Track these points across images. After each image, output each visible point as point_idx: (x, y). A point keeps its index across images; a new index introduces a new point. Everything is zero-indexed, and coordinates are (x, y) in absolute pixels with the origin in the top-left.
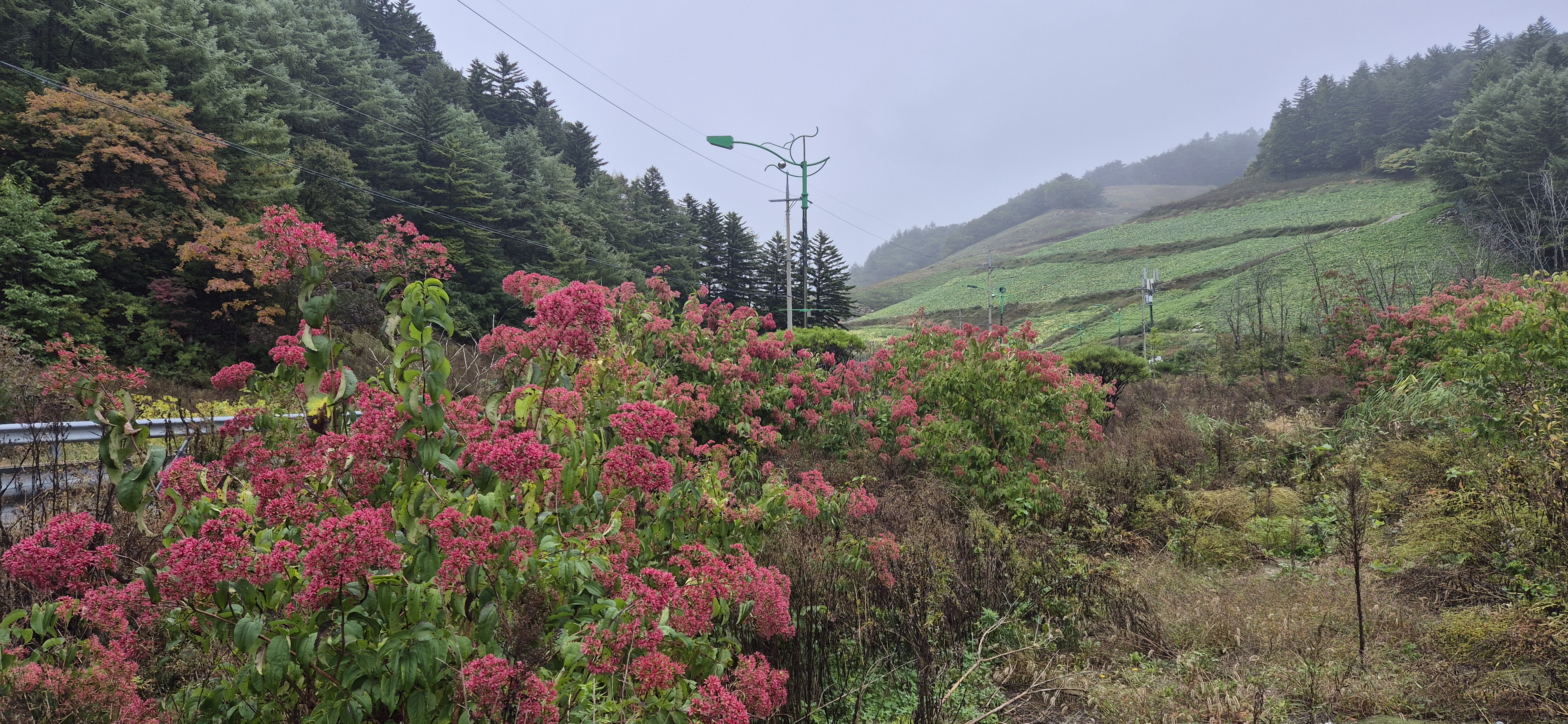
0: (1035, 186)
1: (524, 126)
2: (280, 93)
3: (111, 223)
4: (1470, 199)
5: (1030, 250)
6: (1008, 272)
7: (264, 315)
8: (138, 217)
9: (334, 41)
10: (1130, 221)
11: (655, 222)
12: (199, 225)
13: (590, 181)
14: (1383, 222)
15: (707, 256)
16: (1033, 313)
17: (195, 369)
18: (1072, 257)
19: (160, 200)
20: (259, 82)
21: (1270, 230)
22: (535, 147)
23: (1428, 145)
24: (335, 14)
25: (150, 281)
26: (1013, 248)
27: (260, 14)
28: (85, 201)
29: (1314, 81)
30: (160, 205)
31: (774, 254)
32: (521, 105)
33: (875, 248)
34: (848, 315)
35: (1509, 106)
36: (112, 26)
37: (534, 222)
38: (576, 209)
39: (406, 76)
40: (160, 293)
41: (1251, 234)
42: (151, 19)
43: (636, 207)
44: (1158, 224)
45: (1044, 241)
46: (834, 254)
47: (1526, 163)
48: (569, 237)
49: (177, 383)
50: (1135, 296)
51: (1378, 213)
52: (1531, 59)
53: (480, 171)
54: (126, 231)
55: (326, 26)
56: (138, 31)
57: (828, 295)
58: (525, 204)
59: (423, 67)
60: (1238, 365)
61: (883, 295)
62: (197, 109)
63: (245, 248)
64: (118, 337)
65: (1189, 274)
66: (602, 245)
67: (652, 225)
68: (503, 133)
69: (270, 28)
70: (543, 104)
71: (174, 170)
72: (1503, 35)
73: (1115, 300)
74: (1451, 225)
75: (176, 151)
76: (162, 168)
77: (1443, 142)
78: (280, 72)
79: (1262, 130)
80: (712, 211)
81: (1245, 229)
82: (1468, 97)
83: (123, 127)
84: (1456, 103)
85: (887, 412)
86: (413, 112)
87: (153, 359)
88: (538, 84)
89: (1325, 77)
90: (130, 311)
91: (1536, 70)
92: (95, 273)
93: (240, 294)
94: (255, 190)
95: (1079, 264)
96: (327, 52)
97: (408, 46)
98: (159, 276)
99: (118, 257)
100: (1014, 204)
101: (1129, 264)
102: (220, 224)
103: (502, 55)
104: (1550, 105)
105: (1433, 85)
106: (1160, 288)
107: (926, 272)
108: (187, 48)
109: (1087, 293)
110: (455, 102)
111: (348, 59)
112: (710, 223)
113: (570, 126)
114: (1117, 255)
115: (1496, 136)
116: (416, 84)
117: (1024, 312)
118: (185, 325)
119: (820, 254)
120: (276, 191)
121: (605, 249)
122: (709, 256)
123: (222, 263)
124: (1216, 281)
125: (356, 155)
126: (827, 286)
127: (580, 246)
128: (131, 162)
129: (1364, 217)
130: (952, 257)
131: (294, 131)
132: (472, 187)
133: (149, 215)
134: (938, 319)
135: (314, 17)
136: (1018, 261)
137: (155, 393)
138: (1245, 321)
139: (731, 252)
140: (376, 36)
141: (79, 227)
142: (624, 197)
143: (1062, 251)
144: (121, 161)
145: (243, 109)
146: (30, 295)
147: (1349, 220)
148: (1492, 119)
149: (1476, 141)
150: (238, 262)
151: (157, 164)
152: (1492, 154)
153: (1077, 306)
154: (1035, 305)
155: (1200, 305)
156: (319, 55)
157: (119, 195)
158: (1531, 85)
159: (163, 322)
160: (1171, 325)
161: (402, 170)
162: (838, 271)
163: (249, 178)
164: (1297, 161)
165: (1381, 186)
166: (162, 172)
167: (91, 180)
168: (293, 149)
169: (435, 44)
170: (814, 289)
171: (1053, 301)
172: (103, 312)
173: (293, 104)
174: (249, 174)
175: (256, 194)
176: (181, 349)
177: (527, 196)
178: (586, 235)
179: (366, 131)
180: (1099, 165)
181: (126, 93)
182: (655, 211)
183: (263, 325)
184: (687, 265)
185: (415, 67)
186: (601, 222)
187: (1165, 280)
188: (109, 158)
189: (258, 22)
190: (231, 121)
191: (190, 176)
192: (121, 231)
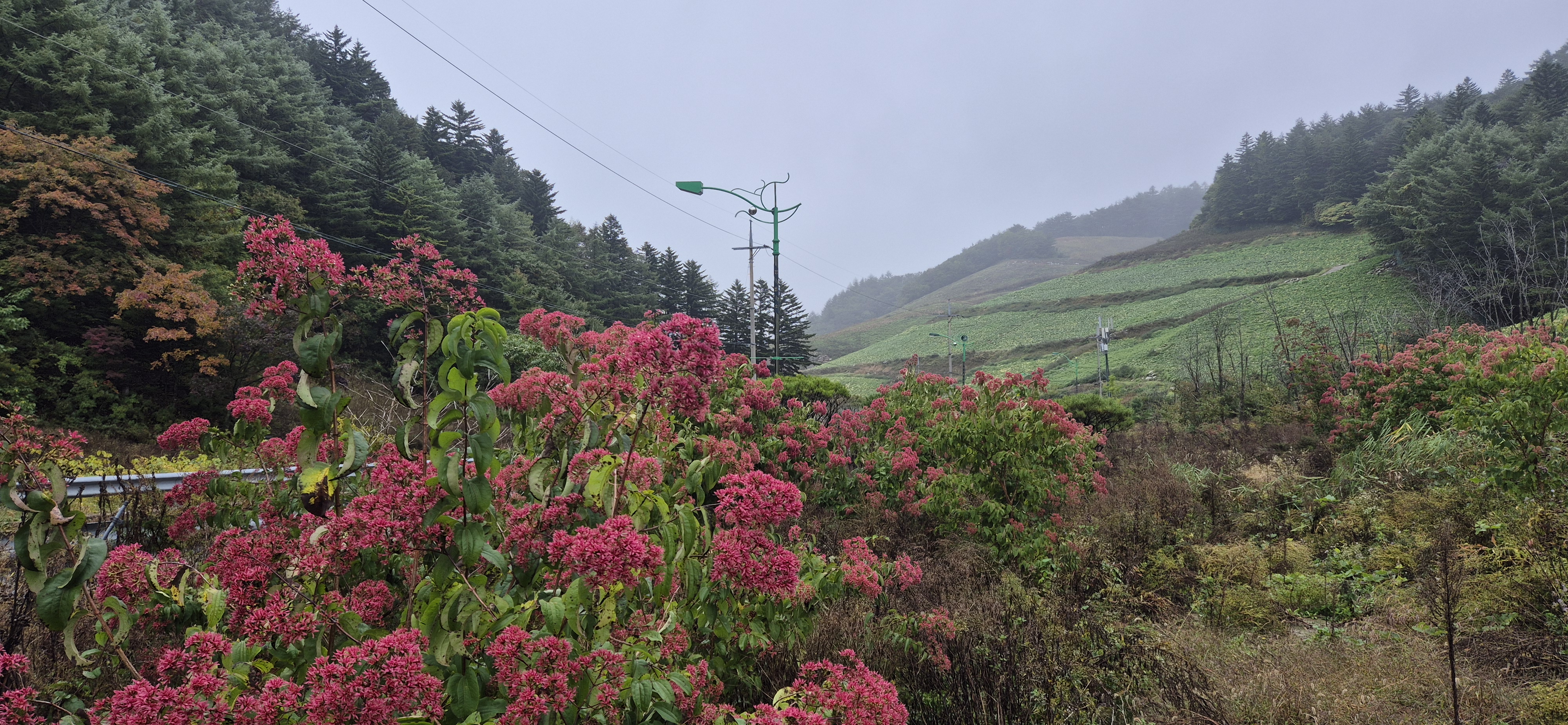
0: (989, 237)
1: (480, 173)
2: (228, 138)
3: (45, 270)
4: (1407, 252)
5: (984, 300)
6: (965, 321)
7: (207, 365)
8: (76, 265)
9: (285, 87)
10: (1082, 271)
11: (614, 268)
12: (140, 272)
13: (548, 229)
14: (1324, 273)
15: (666, 305)
16: (989, 361)
17: (130, 422)
18: (1026, 306)
19: (99, 247)
20: (207, 127)
21: (1217, 281)
22: (491, 194)
23: (1365, 199)
24: (287, 60)
25: (85, 331)
26: (968, 297)
27: (209, 59)
28: (19, 247)
29: (1255, 136)
30: (98, 252)
31: (734, 302)
32: (477, 153)
33: (832, 297)
34: (807, 363)
35: (1442, 161)
36: (53, 69)
37: (490, 270)
38: (533, 257)
39: (359, 123)
40: (96, 343)
41: (1198, 284)
42: (94, 63)
43: (593, 255)
44: (1108, 274)
45: (998, 290)
46: (793, 302)
47: (1460, 216)
48: (525, 284)
49: (111, 437)
50: (1089, 345)
51: (1319, 265)
52: (1461, 117)
53: (434, 218)
54: (62, 278)
55: (278, 72)
56: (80, 74)
57: (788, 344)
58: (481, 251)
59: (377, 114)
60: (1199, 413)
61: (842, 344)
62: (141, 153)
63: (188, 296)
64: (49, 389)
65: (1140, 323)
66: (559, 293)
67: (611, 273)
68: (458, 181)
69: (219, 73)
70: (500, 151)
71: (114, 215)
72: (1431, 94)
73: (1069, 349)
74: (1389, 276)
75: (117, 196)
76: (101, 212)
77: (1380, 196)
78: (230, 117)
79: (1205, 183)
80: (671, 259)
81: (1193, 279)
82: (1401, 153)
83: (62, 171)
84: (1391, 159)
85: (885, 464)
86: (366, 159)
87: (86, 411)
88: (494, 132)
89: (1265, 133)
90: (63, 361)
91: (1466, 128)
92: (27, 321)
93: (181, 343)
94: (200, 236)
95: (1033, 313)
96: (279, 97)
97: (361, 93)
98: (95, 325)
99: (53, 306)
101: (1081, 313)
102: (162, 271)
103: (458, 103)
104: (1481, 161)
105: (1367, 142)
106: (1114, 337)
107: (883, 320)
108: (132, 92)
109: (1041, 341)
110: (409, 149)
111: (299, 106)
112: (669, 271)
113: (527, 174)
114: (1070, 304)
115: (1431, 190)
116: (370, 131)
117: (981, 361)
118: (121, 376)
119: (779, 302)
120: (222, 237)
121: (563, 297)
122: (668, 305)
123: (163, 311)
124: (1167, 330)
125: (307, 202)
126: (787, 334)
127: (537, 294)
128: (70, 207)
129: (1306, 268)
130: (908, 306)
131: (241, 177)
132: (426, 235)
133: (87, 262)
134: (896, 367)
135: (265, 62)
136: (973, 310)
137: (88, 450)
138: (1204, 371)
139: (689, 301)
140: (328, 82)
141: (12, 274)
142: (581, 245)
143: (1017, 301)
144: (60, 206)
145: (189, 153)
147: (1292, 271)
148: (1426, 174)
149: (1411, 195)
150: (180, 310)
151: (97, 209)
152: (1427, 207)
153: (1033, 354)
154: (992, 353)
155: (1152, 354)
156: (270, 100)
157: (55, 241)
158: (1462, 142)
159: (97, 372)
160: (1125, 373)
161: (354, 217)
162: (798, 319)
163: (194, 224)
164: (1241, 214)
165: (1321, 239)
166: (101, 217)
167: (26, 226)
168: (241, 195)
169: (389, 91)
170: (773, 337)
171: (1009, 349)
172: (33, 362)
173: (242, 150)
174: (194, 220)
175: (201, 240)
176: (116, 401)
177: (483, 244)
178: (543, 283)
179: (317, 177)
180: (1049, 217)
181: (66, 136)
182: (614, 260)
183: (204, 375)
185: (369, 114)
186: (558, 270)
187: (1118, 329)
188: (47, 204)
189: (207, 67)
190: (176, 166)
191: (131, 222)
192: (56, 278)
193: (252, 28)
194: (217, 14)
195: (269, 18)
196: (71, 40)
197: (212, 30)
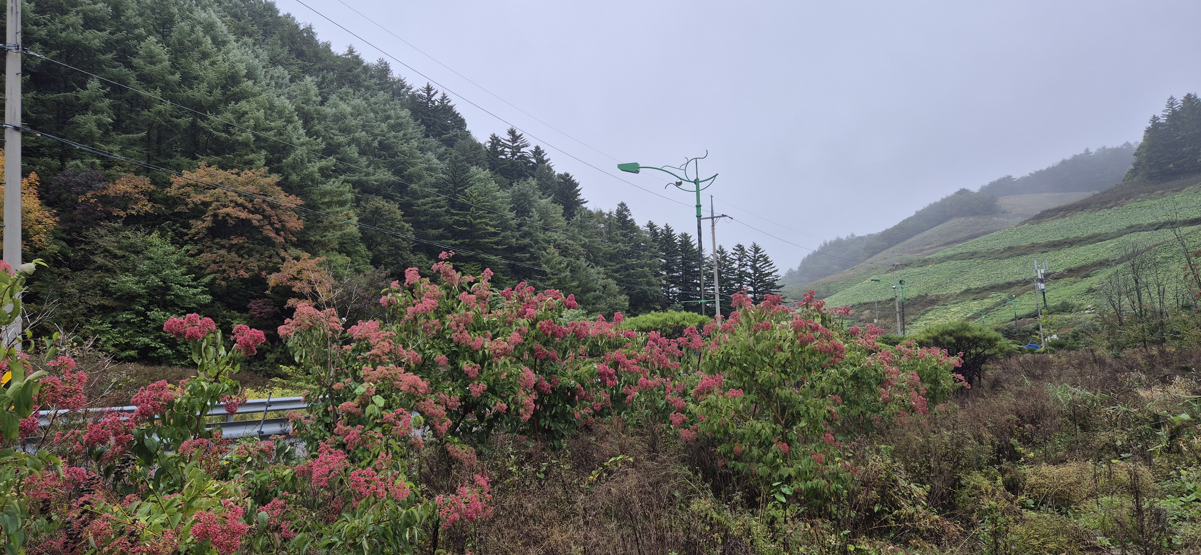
0: (938, 199)
1: (526, 178)
2: (351, 166)
3: (223, 262)
5: (936, 251)
6: (917, 270)
8: (243, 257)
9: (392, 127)
10: (1023, 223)
11: (624, 243)
12: (284, 260)
13: (575, 215)
15: (665, 267)
16: (941, 302)
17: (278, 365)
18: (973, 255)
19: (258, 244)
21: (1151, 225)
22: (534, 193)
24: (395, 109)
25: (249, 302)
26: (921, 250)
27: (341, 113)
28: (207, 247)
29: (1179, 98)
30: (257, 248)
31: (718, 263)
32: (525, 164)
33: (806, 256)
36: (232, 126)
37: (532, 247)
38: (563, 237)
39: (443, 149)
40: (255, 310)
41: (1132, 229)
42: (257, 120)
43: (609, 232)
44: (1047, 225)
45: (948, 243)
46: (766, 260)
48: (557, 257)
49: (265, 376)
50: (1029, 285)
53: (492, 212)
54: (234, 267)
55: (388, 117)
56: (248, 128)
58: (525, 235)
59: (456, 142)
60: (1123, 340)
62: (285, 178)
63: (314, 275)
65: (1079, 264)
66: (582, 262)
67: (622, 246)
68: (511, 185)
69: (347, 122)
70: (541, 161)
71: (267, 222)
73: (1012, 289)
75: (268, 209)
76: (259, 221)
78: (353, 151)
79: (1136, 142)
80: (668, 234)
81: (1128, 224)
83: (234, 194)
86: (446, 174)
88: (537, 148)
89: (1189, 95)
90: (235, 324)
92: (210, 297)
94: (325, 233)
95: (979, 261)
96: (387, 135)
97: (446, 128)
98: (254, 298)
99: (229, 286)
100: (919, 215)
101: (1024, 258)
102: (297, 259)
103: (512, 129)
106: (1052, 277)
107: (848, 272)
108: (281, 137)
109: (986, 283)
110: (476, 165)
111: (401, 140)
112: (667, 242)
113: (560, 176)
114: (1013, 252)
116: (450, 154)
118: (272, 333)
119: (755, 261)
120: (339, 233)
121: (585, 265)
122: (667, 267)
123: (297, 287)
124: (1104, 270)
125: (405, 207)
126: (761, 286)
127: (565, 264)
128: (238, 218)
130: (869, 260)
131: (359, 191)
132: (487, 225)
133: (250, 256)
134: (860, 310)
135: (379, 112)
136: (925, 261)
138: (1126, 302)
139: (684, 264)
140: (422, 122)
141: (203, 266)
142: (601, 225)
143: (964, 251)
144: (231, 218)
145: (318, 176)
146: (164, 316)
150: (308, 286)
151: (255, 219)
153: (979, 295)
154: (943, 295)
155: (1090, 290)
156: (380, 138)
157: (230, 242)
160: (1065, 308)
161: (439, 215)
162: (770, 274)
163: (321, 225)
164: (1171, 166)
166: (258, 224)
167: (212, 232)
168: (356, 204)
169: (466, 125)
170: (751, 289)
171: (958, 292)
173: (360, 173)
174: (321, 222)
175: (325, 236)
176: (269, 351)
177: (527, 229)
178: (571, 255)
179: (412, 189)
180: (992, 180)
181: (236, 170)
182: (625, 235)
184: (649, 274)
185: (450, 143)
186: (582, 246)
187: (1058, 271)
188: (223, 217)
189: (339, 118)
190: (309, 186)
191: (278, 226)
192: (230, 267)
193: (374, 90)
194: (351, 82)
195: (386, 82)
196: (243, 105)
197: (346, 94)
